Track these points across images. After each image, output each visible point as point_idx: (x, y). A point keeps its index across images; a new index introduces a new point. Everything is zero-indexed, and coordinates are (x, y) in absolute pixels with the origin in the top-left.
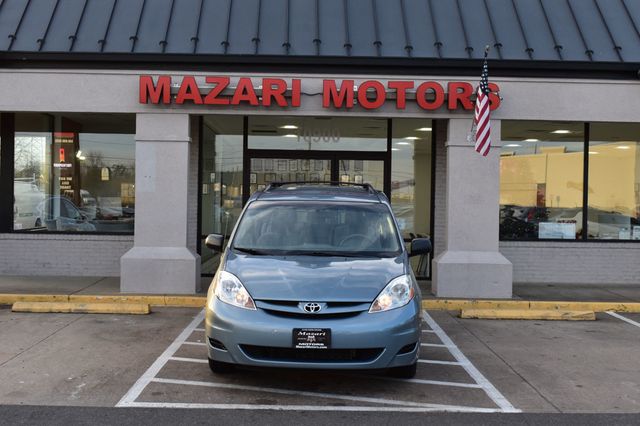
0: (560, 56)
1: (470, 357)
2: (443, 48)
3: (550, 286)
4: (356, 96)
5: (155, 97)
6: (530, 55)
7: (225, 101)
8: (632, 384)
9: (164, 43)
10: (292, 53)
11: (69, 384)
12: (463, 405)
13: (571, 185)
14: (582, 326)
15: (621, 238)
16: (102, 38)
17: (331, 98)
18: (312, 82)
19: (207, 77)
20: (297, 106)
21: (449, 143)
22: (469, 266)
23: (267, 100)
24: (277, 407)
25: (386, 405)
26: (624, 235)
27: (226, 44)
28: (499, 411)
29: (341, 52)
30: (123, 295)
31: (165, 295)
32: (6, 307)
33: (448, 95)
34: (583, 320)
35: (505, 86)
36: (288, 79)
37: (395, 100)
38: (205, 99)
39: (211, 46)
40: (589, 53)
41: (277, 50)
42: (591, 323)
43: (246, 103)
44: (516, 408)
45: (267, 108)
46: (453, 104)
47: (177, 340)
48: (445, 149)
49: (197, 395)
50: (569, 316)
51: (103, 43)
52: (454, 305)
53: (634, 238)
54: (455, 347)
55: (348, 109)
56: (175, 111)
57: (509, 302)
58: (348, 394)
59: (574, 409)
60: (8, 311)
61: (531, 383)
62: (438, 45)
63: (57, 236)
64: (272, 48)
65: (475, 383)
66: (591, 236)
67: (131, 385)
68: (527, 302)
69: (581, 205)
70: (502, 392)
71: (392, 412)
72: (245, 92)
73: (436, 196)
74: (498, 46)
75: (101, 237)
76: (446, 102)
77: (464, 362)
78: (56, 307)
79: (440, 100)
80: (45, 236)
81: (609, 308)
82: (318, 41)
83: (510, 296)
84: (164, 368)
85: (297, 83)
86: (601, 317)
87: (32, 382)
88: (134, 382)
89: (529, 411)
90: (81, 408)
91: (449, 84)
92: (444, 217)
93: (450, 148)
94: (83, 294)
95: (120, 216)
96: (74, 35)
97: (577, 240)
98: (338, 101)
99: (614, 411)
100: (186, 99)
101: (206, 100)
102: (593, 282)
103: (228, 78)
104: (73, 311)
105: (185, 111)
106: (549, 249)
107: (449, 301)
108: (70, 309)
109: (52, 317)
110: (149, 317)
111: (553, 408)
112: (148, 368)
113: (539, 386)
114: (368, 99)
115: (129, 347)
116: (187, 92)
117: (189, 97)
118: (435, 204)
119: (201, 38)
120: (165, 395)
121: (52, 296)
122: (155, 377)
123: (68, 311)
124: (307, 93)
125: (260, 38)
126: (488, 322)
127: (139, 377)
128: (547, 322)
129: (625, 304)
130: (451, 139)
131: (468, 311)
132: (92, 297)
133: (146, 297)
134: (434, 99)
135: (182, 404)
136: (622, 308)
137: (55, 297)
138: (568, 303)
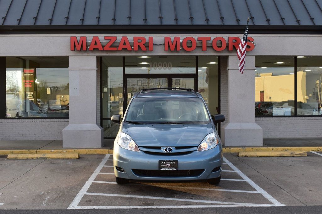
0: (284, 23)
1: (250, 177)
2: (224, 20)
4: (181, 45)
5: (78, 47)
6: (269, 23)
7: (115, 49)
9: (83, 20)
10: (148, 24)
11: (41, 197)
12: (253, 203)
14: (301, 159)
16: (50, 18)
17: (168, 46)
18: (159, 38)
19: (105, 37)
20: (152, 51)
21: (229, 68)
22: (241, 130)
23: (136, 48)
24: (155, 207)
25: (212, 204)
26: (315, 113)
27: (114, 20)
28: (273, 205)
29: (173, 23)
30: (64, 149)
31: (86, 149)
32: (4, 157)
33: (228, 43)
34: (301, 156)
35: (257, 38)
36: (147, 37)
37: (201, 47)
39: (106, 21)
40: (298, 21)
41: (141, 22)
42: (305, 158)
43: (125, 50)
44: (282, 203)
45: (136, 52)
46: (231, 48)
47: (95, 172)
48: (226, 72)
49: (111, 201)
50: (294, 154)
51: (51, 20)
52: (234, 150)
53: (320, 115)
54: (240, 171)
55: (177, 52)
56: (89, 54)
57: (262, 148)
58: (191, 199)
59: (312, 203)
60: (5, 159)
61: (285, 189)
62: (222, 18)
63: (29, 120)
64: (138, 21)
65: (256, 190)
66: (298, 114)
67: (74, 197)
68: (270, 148)
70: (272, 195)
71: (217, 208)
72: (125, 44)
73: (221, 96)
74: (252, 18)
75: (51, 120)
76: (227, 47)
77: (247, 180)
78: (30, 156)
79: (224, 46)
80: (23, 120)
81: (313, 149)
82: (161, 18)
83: (261, 144)
84: (91, 187)
85: (151, 39)
86: (309, 154)
87: (21, 197)
88: (76, 195)
89: (289, 205)
90: (48, 210)
91: (228, 38)
93: (230, 70)
94: (44, 149)
95: (60, 110)
96: (36, 16)
97: (292, 116)
98: (172, 48)
101: (105, 49)
102: (301, 137)
103: (116, 37)
104: (39, 158)
105: (94, 54)
106: (278, 121)
107: (231, 148)
108: (38, 157)
109: (29, 162)
110: (79, 160)
111: (301, 203)
112: (82, 187)
113: (290, 191)
114: (188, 47)
115: (71, 176)
116: (95, 45)
117: (96, 47)
118: (221, 100)
119: (101, 17)
120: (93, 202)
121: (28, 150)
122: (86, 192)
123: (36, 158)
124: (156, 44)
125: (131, 17)
126: (253, 159)
127: (78, 192)
128: (283, 157)
129: (320, 147)
130: (230, 66)
131: (242, 153)
132: (49, 150)
133: (76, 150)
134: (221, 46)
135: (103, 207)
136: (319, 149)
137: (29, 151)
138: (292, 148)
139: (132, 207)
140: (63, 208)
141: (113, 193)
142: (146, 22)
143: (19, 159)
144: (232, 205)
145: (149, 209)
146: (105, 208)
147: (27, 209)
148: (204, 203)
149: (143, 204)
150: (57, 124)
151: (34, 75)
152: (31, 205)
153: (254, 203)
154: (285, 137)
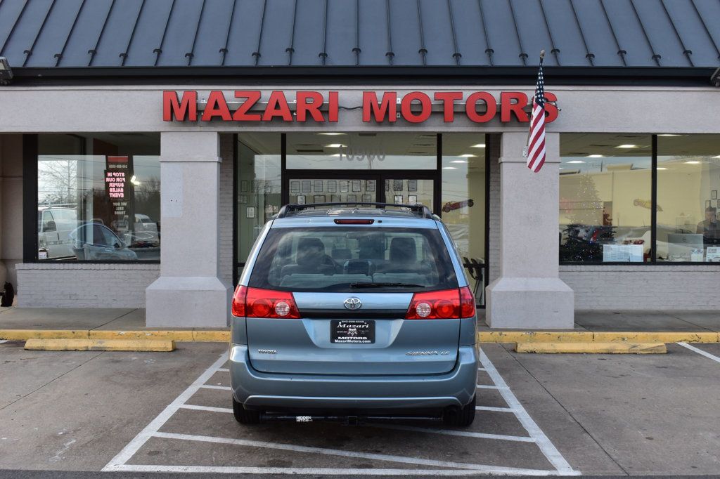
0: (624, 61)
1: (524, 402)
2: (494, 55)
3: (616, 313)
4: (399, 109)
5: (180, 114)
6: (591, 61)
7: (256, 117)
8: (711, 434)
9: (191, 56)
10: (329, 64)
11: (57, 441)
12: (511, 465)
13: (638, 203)
14: (651, 361)
15: (693, 260)
16: (124, 52)
17: (372, 112)
18: (351, 95)
19: (236, 91)
20: (335, 121)
21: (503, 159)
22: (527, 294)
23: (301, 115)
24: (290, 471)
25: (420, 467)
26: (697, 257)
27: (257, 55)
28: (553, 473)
29: (383, 61)
30: (149, 329)
31: (193, 329)
32: (19, 344)
33: (501, 105)
34: (653, 353)
35: (564, 95)
36: (325, 91)
37: (442, 113)
38: (234, 115)
39: (240, 58)
40: (656, 57)
41: (313, 61)
42: (661, 357)
43: (278, 119)
44: (574, 469)
45: (303, 124)
46: (506, 116)
47: (195, 382)
48: (499, 165)
49: (201, 454)
50: (637, 350)
51: (125, 56)
52: (509, 337)
53: (707, 261)
54: (508, 388)
55: (391, 124)
56: (202, 129)
57: (571, 333)
58: (378, 452)
59: (644, 469)
60: (20, 350)
61: (593, 434)
62: (490, 51)
63: (85, 266)
64: (307, 58)
65: (527, 435)
66: (660, 258)
68: (590, 333)
69: (649, 224)
70: (559, 448)
72: (277, 106)
73: (491, 217)
74: (555, 51)
75: (131, 266)
76: (499, 113)
77: (517, 409)
78: (72, 344)
79: (492, 112)
81: (682, 338)
82: (357, 50)
83: (571, 324)
84: (172, 418)
85: (334, 96)
86: (673, 350)
87: (16, 439)
89: (590, 473)
91: (501, 94)
92: (499, 239)
93: (504, 164)
94: (105, 329)
97: (645, 263)
98: (380, 115)
99: (691, 472)
100: (214, 115)
101: (236, 116)
102: (663, 308)
103: (259, 92)
104: (90, 349)
105: (213, 129)
106: (614, 273)
107: (504, 333)
108: (87, 347)
109: (67, 356)
110: (172, 354)
111: (619, 468)
112: (153, 419)
113: (603, 440)
114: (413, 113)
115: (140, 392)
116: (215, 108)
117: (217, 113)
118: (490, 226)
119: (230, 49)
120: (164, 454)
121: (71, 331)
122: (158, 431)
123: (84, 349)
124: (346, 107)
125: (294, 48)
126: (546, 358)
127: (140, 431)
128: (613, 356)
129: (698, 334)
130: (504, 155)
131: (524, 344)
132: (114, 332)
133: (172, 332)
134: (485, 111)
135: (180, 467)
136: (696, 338)
137: (74, 332)
138: (636, 334)
139: (240, 470)
140: (93, 469)
141: (212, 435)
142: (324, 60)
143: (48, 349)
144: (463, 469)
145: (277, 474)
146: (183, 471)
147: (15, 469)
148: (401, 463)
149: (269, 462)
150: (142, 274)
151: (128, 167)
152: (29, 458)
153: (513, 467)
154: (630, 308)
